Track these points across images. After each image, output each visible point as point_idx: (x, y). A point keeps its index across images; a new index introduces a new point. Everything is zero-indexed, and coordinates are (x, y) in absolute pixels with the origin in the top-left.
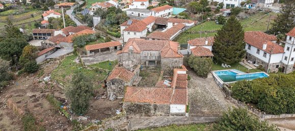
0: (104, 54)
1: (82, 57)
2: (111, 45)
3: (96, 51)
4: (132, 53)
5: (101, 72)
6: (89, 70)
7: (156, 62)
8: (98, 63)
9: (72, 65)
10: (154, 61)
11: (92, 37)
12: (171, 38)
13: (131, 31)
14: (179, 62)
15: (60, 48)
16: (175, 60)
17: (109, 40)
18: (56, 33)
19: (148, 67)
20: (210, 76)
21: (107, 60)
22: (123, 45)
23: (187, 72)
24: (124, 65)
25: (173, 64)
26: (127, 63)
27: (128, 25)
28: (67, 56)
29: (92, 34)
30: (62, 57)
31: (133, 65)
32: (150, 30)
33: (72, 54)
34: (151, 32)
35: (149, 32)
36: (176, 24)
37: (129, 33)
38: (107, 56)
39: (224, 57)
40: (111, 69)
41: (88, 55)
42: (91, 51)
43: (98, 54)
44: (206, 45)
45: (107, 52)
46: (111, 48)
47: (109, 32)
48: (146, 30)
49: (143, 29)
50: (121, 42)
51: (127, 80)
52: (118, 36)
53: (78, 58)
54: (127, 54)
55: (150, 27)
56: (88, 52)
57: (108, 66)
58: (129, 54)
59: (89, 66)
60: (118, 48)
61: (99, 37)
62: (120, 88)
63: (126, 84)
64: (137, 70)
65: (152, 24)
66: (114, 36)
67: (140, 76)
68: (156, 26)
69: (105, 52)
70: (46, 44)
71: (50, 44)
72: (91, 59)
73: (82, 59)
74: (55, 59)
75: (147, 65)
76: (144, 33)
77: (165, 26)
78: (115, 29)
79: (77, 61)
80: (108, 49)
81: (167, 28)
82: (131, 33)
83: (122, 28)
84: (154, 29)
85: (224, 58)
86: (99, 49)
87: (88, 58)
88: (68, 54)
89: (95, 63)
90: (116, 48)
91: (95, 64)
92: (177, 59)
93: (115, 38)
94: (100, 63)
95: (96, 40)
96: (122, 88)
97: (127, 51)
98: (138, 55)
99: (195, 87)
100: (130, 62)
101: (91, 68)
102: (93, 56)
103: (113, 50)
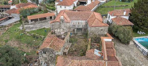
0: (42, 22)
1: (25, 25)
2: (47, 15)
3: (36, 20)
4: (63, 22)
5: (37, 38)
6: (28, 36)
7: (83, 29)
8: (36, 29)
9: (16, 31)
10: (81, 29)
11: (35, 10)
12: (92, 10)
13: (62, 5)
14: (105, 30)
15: (11, 18)
16: (101, 29)
17: (46, 12)
18: (12, 7)
19: (76, 34)
20: (131, 43)
21: (43, 27)
22: (56, 16)
23: (112, 39)
24: (56, 32)
25: (99, 32)
26: (59, 30)
27: (60, 2)
28: (15, 23)
29: (35, 8)
30: (10, 25)
31: (63, 33)
32: (76, 5)
33: (19, 22)
34: (76, 7)
35: (74, 6)
36: (93, 1)
37: (61, 7)
38: (44, 24)
39: (141, 25)
40: (45, 35)
41: (30, 23)
42: (32, 20)
43: (37, 22)
44: (124, 16)
45: (45, 20)
46: (48, 17)
47: (48, 7)
48: (73, 5)
49: (71, 4)
50: (55, 13)
51: (58, 49)
52: (54, 10)
53: (22, 25)
54: (59, 23)
55: (75, 3)
56: (30, 21)
57: (43, 32)
58: (60, 23)
59: (28, 32)
60: (53, 18)
61: (40, 10)
62: (51, 57)
63: (57, 53)
64: (67, 38)
65: (77, 1)
66: (51, 9)
67: (70, 42)
68: (79, 3)
69: (43, 21)
70: (4, 15)
71: (6, 15)
72: (32, 26)
73: (25, 26)
74: (5, 26)
75: (75, 32)
76: (71, 7)
77: (85, 3)
78: (51, 5)
79: (21, 28)
80: (45, 18)
81: (87, 4)
82: (62, 7)
83: (56, 3)
84: (78, 5)
85: (142, 27)
86: (38, 19)
87: (29, 26)
88: (15, 22)
89: (34, 29)
90: (51, 18)
91: (34, 31)
92: (103, 28)
93: (51, 11)
94: (37, 30)
95: (38, 12)
96: (54, 57)
97: (59, 21)
98: (68, 24)
99: (121, 54)
100: (62, 30)
101: (30, 34)
102: (33, 24)
103: (49, 19)
